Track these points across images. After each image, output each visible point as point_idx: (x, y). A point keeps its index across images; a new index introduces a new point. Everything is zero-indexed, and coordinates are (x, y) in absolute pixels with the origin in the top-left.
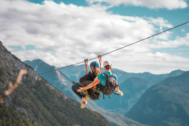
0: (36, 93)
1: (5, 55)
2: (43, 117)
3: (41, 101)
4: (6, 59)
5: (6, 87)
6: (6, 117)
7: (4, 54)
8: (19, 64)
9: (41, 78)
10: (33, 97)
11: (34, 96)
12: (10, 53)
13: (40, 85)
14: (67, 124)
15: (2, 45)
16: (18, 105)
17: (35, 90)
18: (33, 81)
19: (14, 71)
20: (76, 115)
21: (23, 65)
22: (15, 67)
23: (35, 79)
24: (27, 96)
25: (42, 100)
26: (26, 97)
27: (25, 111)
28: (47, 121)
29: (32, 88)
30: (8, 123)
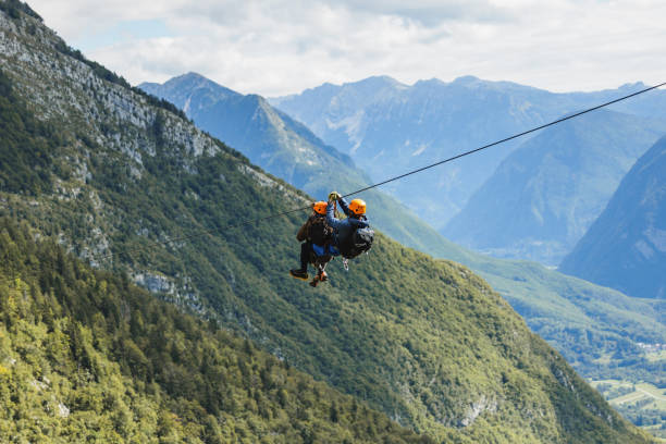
0: (203, 209)
1: (62, 67)
2: (241, 303)
3: (228, 238)
4: (68, 84)
5: (80, 196)
6: (106, 316)
7: (57, 62)
8: (121, 97)
9: (216, 147)
10: (194, 227)
11: (199, 220)
12: (78, 55)
13: (217, 176)
14: (341, 322)
15: (44, 28)
16: (136, 265)
17: (196, 197)
18: (185, 161)
19: (105, 130)
20: (371, 284)
21: (138, 100)
22: (107, 112)
23: (192, 151)
24: (168, 222)
25: (228, 233)
26: (164, 229)
27: (170, 283)
28: (259, 318)
29: (183, 190)
30: (116, 339)
